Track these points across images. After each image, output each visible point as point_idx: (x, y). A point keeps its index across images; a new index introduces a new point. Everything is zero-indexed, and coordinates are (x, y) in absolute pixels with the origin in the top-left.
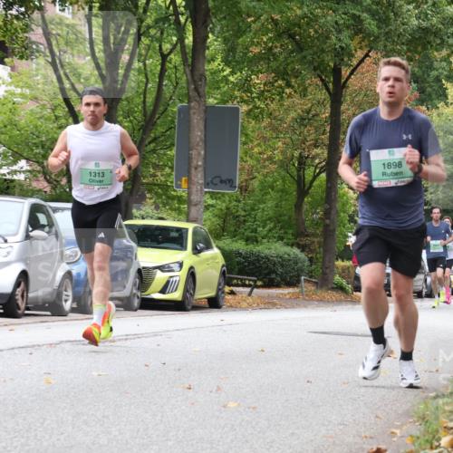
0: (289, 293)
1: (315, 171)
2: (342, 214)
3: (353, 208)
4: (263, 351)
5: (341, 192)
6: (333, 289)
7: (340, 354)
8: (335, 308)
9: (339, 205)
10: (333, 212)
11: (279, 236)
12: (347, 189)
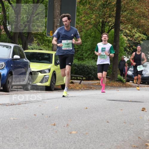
0: (97, 83)
1: (109, 28)
2: (121, 47)
3: (126, 45)
4: (87, 108)
5: (121, 37)
6: (117, 81)
7: (122, 110)
8: (118, 89)
9: (120, 43)
10: (117, 46)
11: (93, 57)
12: (123, 36)
